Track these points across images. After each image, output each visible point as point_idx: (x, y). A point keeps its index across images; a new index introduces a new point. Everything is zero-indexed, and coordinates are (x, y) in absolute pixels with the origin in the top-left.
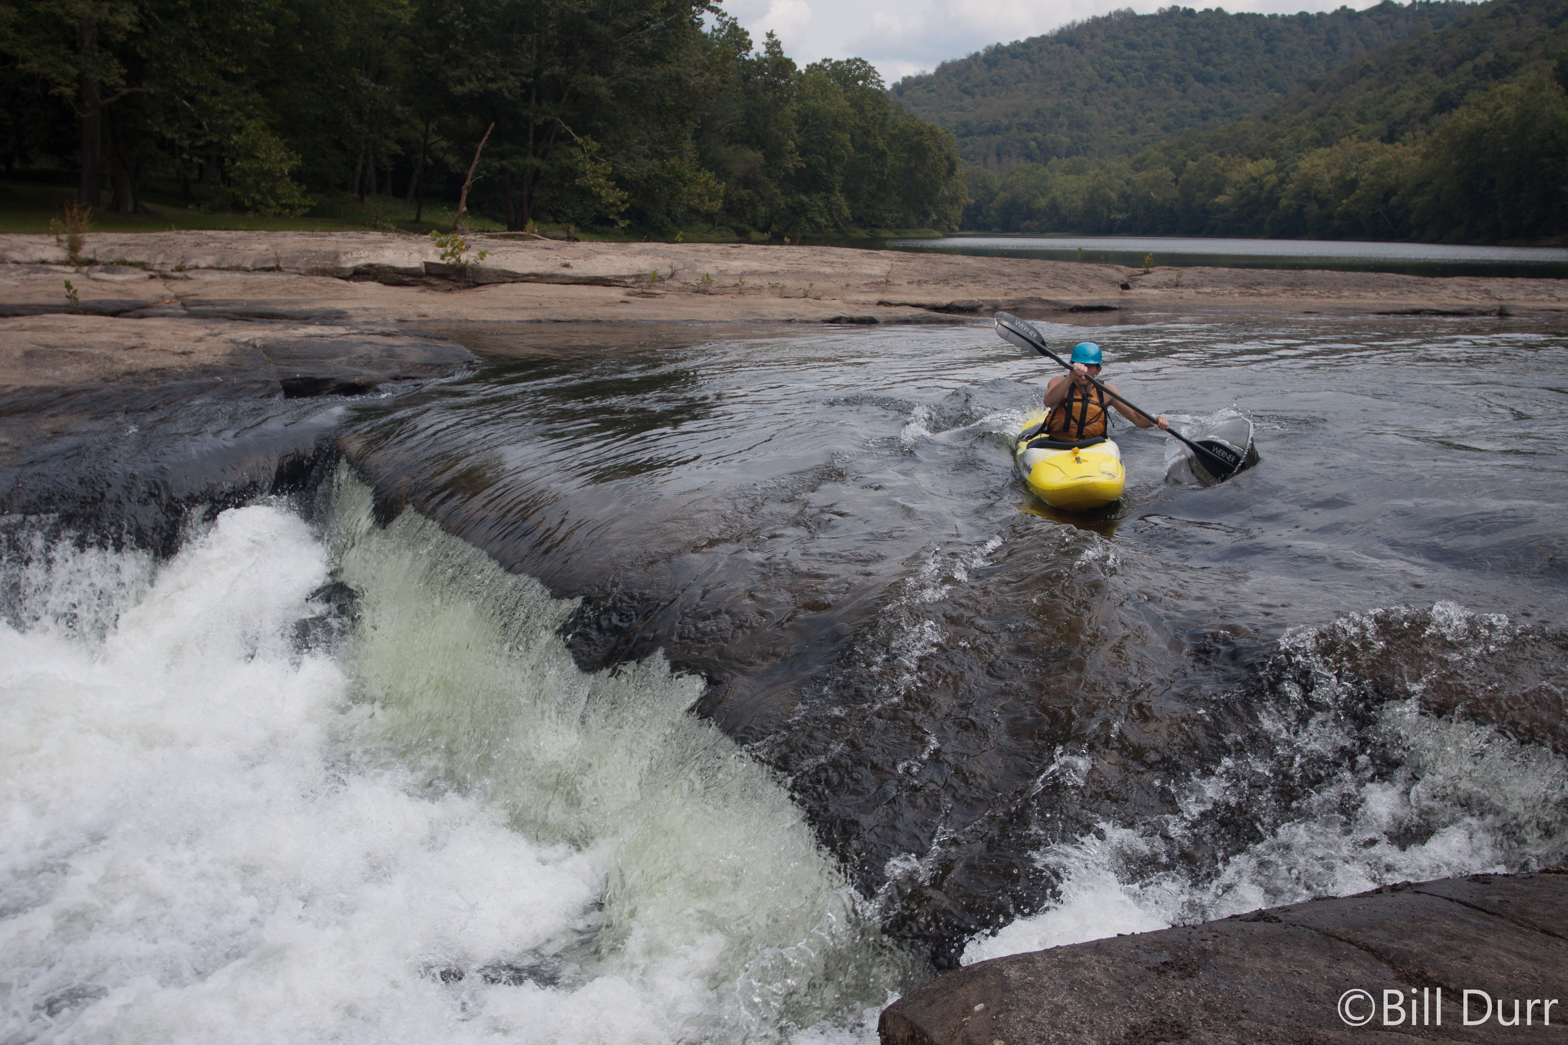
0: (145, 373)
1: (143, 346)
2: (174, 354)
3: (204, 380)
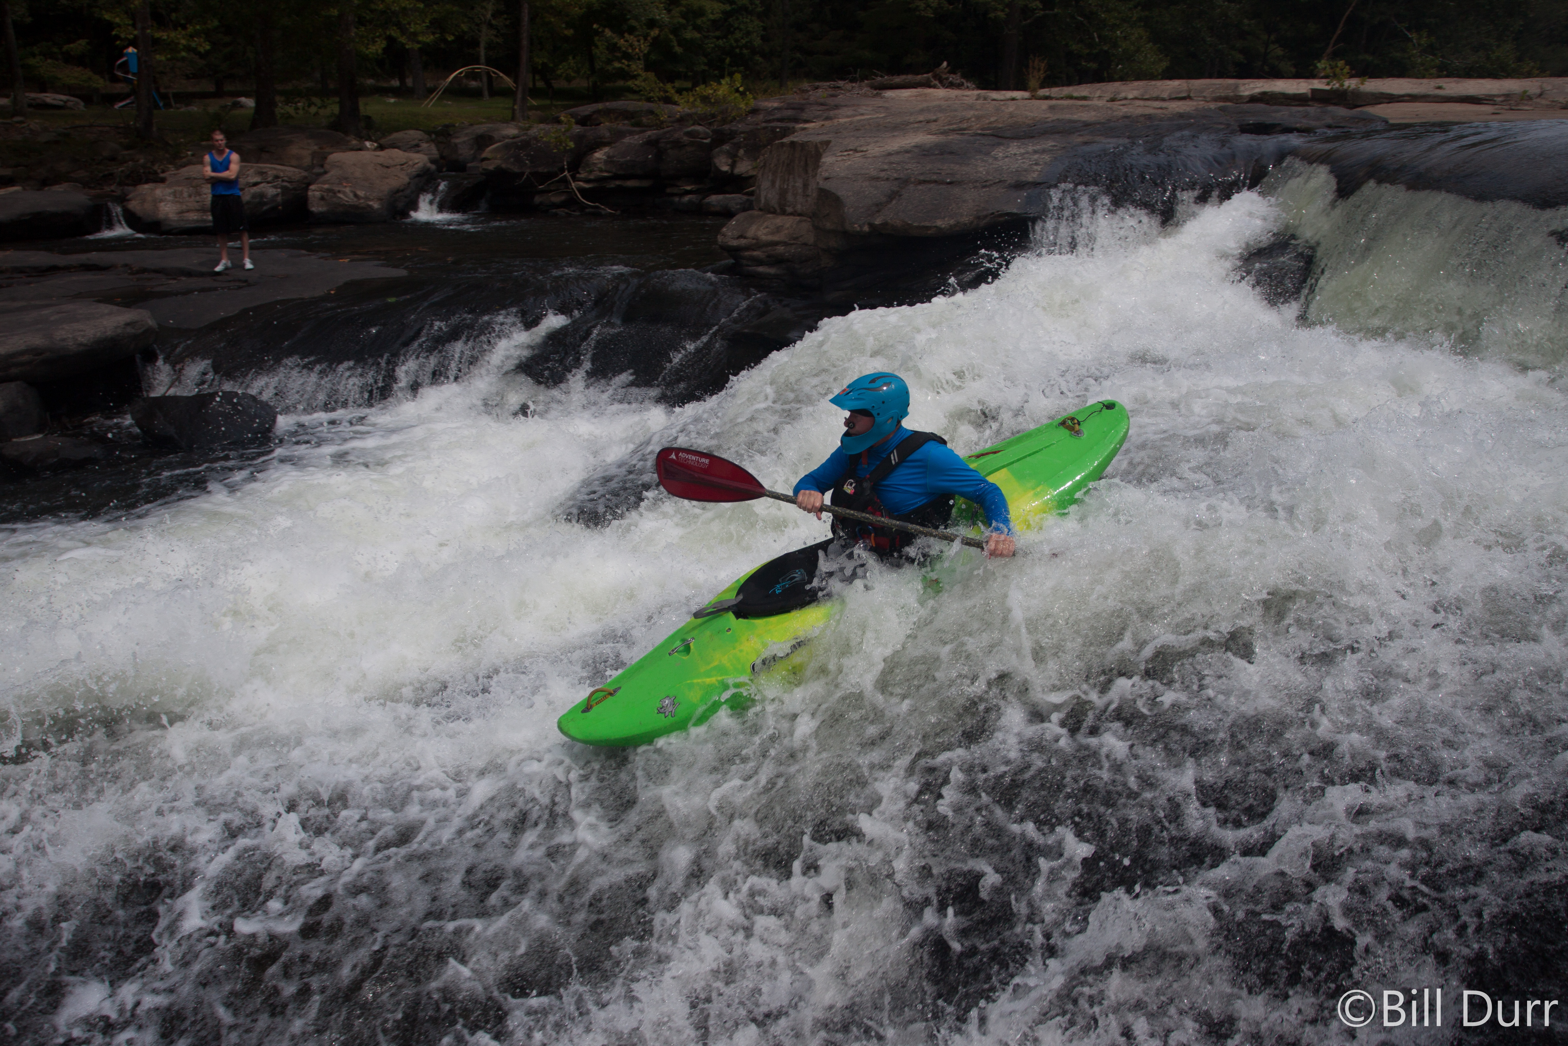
0: (1138, 117)
2: (1157, 109)
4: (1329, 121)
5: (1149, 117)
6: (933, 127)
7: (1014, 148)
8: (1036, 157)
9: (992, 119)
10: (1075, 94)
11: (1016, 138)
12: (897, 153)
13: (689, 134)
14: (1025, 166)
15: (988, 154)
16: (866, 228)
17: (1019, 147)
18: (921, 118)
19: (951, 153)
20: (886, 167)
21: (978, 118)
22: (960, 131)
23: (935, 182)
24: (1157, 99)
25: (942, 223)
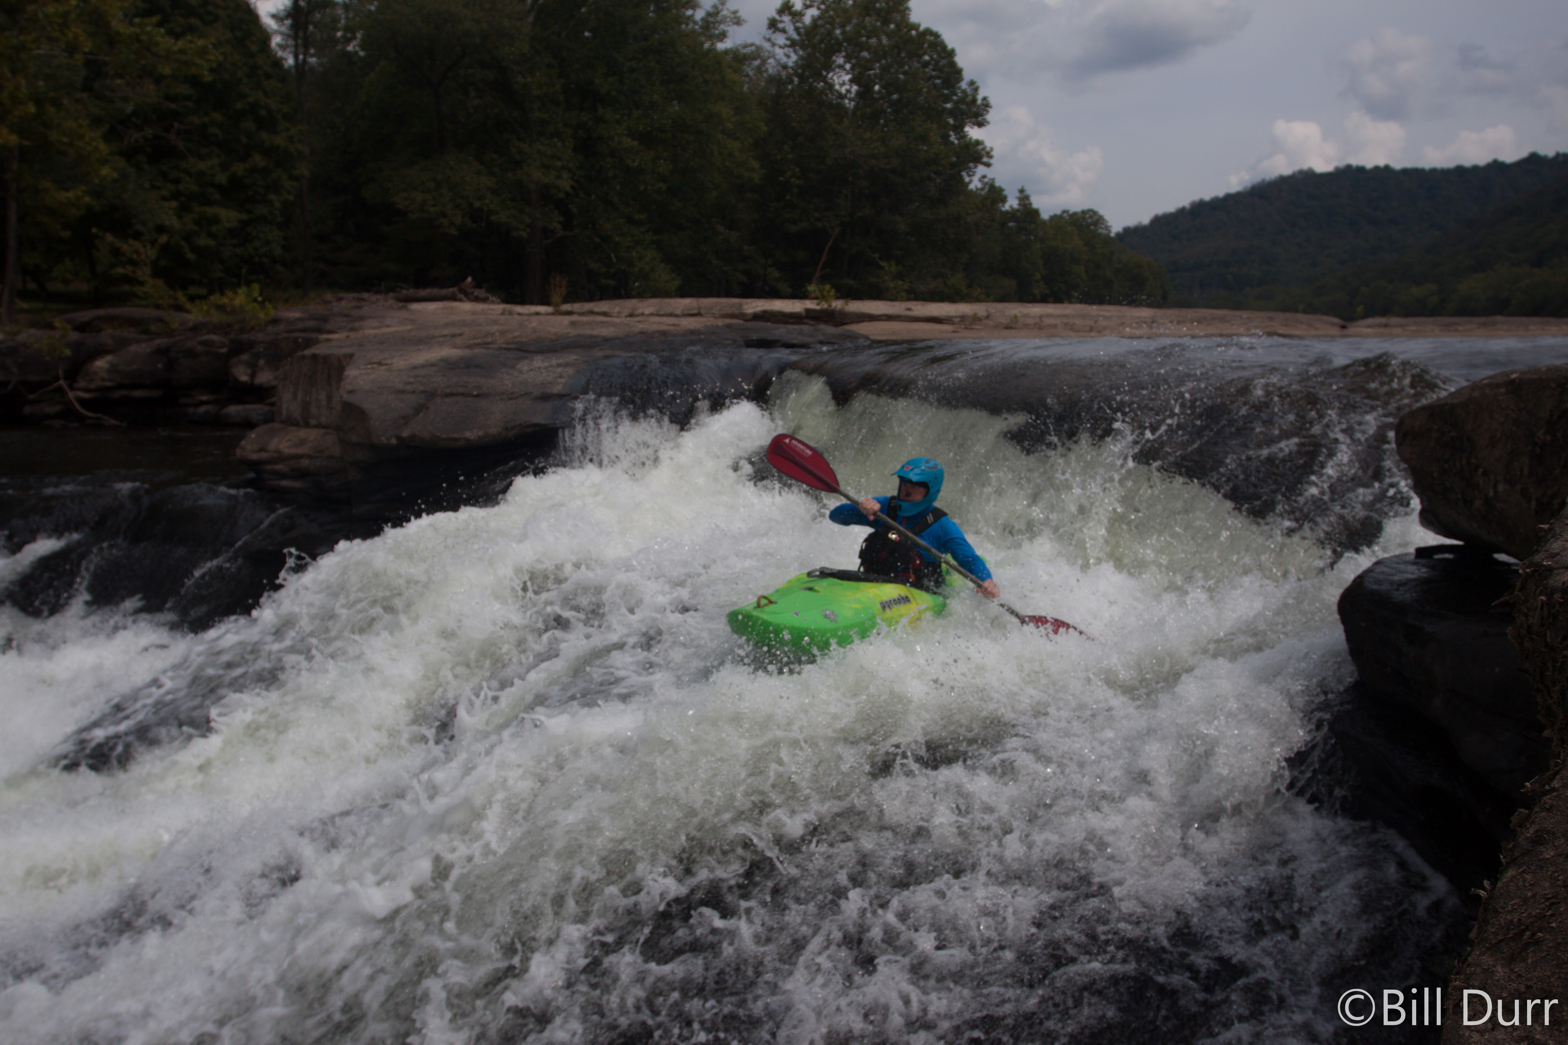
0: (653, 333)
3: (692, 337)
4: (821, 338)
5: (664, 333)
6: (458, 340)
7: (539, 362)
8: (560, 370)
9: (516, 334)
10: (596, 310)
11: (541, 352)
12: (423, 366)
13: (203, 343)
14: (550, 379)
15: (513, 367)
16: (394, 441)
17: (543, 361)
18: (446, 332)
19: (477, 366)
20: (412, 380)
21: (502, 333)
22: (485, 345)
23: (462, 394)
24: (671, 315)
25: (471, 435)
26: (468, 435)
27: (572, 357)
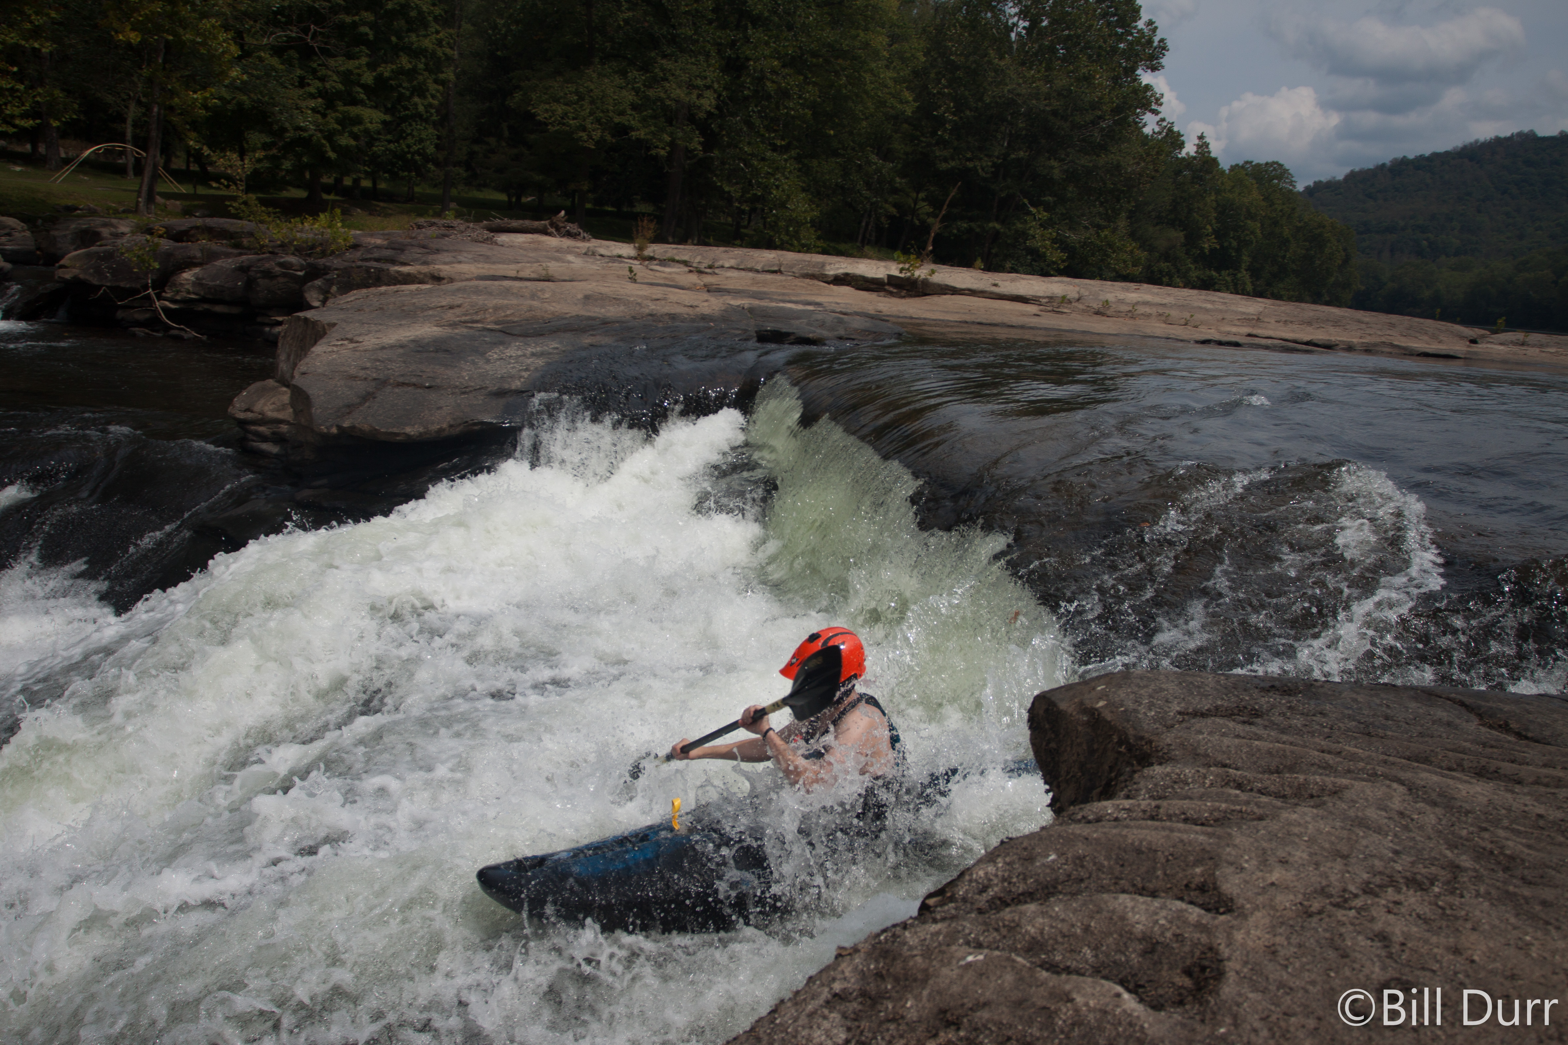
0: (662, 316)
1: (665, 299)
2: (685, 306)
3: (702, 324)
6: (450, 316)
7: (514, 349)
8: (530, 360)
10: (677, 258)
11: (525, 335)
13: (281, 265)
14: (513, 372)
15: (483, 354)
16: (334, 430)
17: (519, 348)
19: (447, 351)
22: (471, 323)
23: (414, 385)
24: (751, 270)
25: (412, 430)
26: (408, 430)
27: (552, 345)
